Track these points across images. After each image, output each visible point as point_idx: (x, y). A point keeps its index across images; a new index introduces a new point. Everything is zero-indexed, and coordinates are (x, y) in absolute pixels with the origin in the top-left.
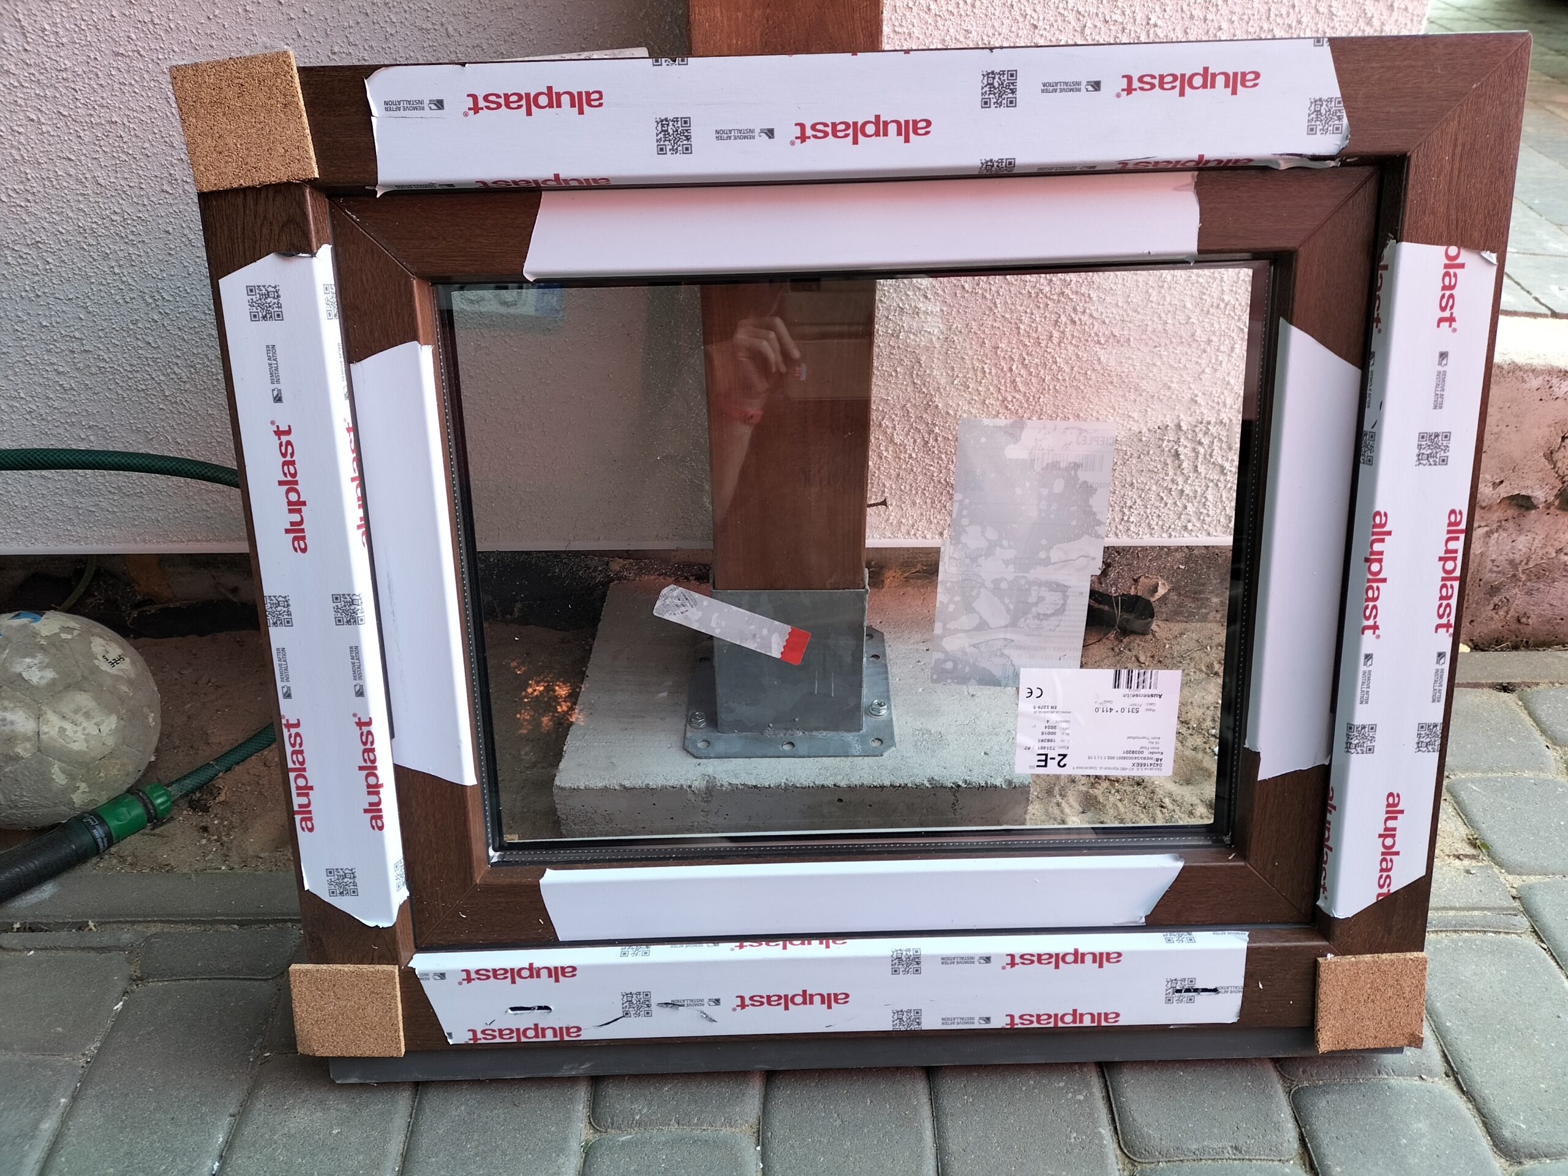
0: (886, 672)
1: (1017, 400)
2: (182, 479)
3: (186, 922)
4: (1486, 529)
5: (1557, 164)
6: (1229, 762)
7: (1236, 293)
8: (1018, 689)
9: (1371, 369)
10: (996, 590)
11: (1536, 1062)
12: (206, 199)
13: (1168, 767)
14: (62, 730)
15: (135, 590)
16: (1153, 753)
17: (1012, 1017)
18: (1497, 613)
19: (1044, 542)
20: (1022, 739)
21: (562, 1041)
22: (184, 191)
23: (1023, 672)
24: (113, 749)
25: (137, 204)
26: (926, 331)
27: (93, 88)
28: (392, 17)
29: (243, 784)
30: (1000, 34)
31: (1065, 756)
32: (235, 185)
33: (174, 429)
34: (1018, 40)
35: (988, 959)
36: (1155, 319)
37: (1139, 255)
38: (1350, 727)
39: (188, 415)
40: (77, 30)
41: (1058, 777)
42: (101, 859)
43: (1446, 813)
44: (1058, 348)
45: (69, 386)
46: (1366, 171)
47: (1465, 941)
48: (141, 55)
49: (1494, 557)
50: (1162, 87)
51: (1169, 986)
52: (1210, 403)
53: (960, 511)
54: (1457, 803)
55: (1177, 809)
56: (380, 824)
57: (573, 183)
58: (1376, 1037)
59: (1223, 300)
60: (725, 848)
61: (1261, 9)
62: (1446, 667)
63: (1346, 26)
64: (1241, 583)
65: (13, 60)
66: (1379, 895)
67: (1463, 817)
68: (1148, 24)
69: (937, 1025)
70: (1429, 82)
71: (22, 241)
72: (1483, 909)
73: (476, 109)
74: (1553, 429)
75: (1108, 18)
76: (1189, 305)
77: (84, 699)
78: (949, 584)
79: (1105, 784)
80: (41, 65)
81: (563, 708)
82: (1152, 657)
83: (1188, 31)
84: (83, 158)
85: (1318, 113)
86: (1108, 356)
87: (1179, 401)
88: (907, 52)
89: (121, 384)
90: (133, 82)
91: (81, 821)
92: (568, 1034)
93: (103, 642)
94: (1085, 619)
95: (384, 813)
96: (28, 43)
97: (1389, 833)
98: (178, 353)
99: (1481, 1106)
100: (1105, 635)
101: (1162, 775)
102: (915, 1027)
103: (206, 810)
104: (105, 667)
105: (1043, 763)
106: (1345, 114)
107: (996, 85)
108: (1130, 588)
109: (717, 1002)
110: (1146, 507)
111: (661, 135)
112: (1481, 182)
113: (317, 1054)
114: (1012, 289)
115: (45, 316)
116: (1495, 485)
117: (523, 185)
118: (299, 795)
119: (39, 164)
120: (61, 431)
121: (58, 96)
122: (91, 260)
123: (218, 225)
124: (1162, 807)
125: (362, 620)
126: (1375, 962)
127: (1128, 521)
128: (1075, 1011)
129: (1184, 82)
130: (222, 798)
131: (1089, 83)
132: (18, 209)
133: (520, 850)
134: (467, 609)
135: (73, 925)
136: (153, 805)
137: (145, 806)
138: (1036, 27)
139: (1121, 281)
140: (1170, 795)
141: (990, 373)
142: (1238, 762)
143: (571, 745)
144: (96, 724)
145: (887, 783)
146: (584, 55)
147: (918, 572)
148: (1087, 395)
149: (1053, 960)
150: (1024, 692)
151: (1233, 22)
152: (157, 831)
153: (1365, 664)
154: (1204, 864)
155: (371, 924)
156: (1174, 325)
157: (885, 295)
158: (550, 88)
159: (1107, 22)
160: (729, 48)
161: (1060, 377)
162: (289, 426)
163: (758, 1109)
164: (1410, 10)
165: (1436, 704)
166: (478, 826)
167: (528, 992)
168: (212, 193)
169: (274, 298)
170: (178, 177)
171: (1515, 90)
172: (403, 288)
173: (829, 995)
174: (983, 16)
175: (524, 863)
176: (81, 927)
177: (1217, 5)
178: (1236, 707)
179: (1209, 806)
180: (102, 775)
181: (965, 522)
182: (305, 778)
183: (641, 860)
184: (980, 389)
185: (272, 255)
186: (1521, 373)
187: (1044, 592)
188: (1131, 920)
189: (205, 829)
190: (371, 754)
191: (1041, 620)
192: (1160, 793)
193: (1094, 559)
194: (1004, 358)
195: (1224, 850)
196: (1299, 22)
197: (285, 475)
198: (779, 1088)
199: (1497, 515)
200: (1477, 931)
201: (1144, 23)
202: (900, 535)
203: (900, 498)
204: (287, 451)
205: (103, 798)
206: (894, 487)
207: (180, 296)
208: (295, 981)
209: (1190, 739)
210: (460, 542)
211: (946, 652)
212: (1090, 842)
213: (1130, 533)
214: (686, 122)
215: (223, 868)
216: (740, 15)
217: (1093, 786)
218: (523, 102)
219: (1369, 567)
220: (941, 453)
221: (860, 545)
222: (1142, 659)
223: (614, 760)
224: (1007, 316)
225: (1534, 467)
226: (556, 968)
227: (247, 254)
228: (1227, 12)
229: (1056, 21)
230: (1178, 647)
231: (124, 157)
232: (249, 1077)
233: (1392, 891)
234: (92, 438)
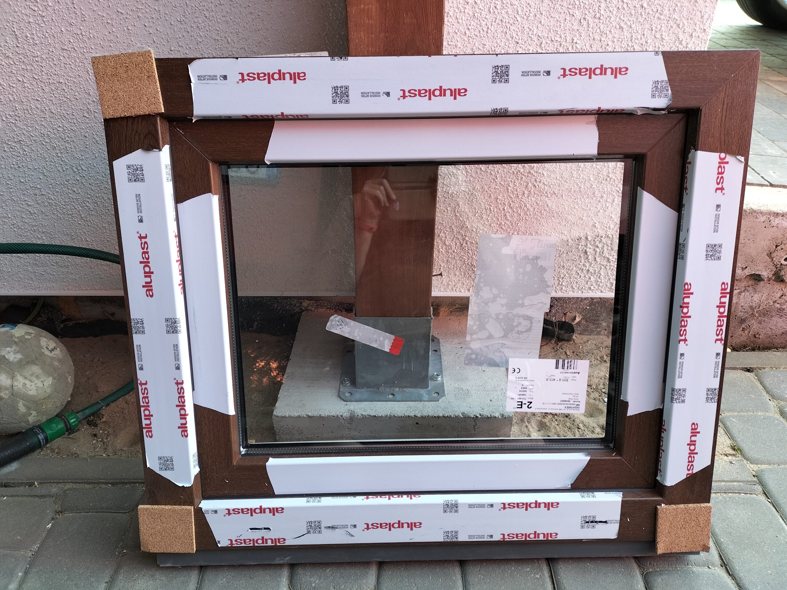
0: (441, 359)
1: (507, 224)
2: (89, 259)
3: (85, 483)
4: (739, 290)
5: (771, 111)
6: (613, 406)
7: (615, 173)
8: (507, 369)
9: (683, 212)
10: (497, 319)
11: (766, 560)
12: (108, 122)
13: (582, 409)
14: (25, 384)
15: (62, 314)
16: (575, 402)
17: (504, 535)
18: (744, 332)
19: (521, 295)
20: (510, 394)
21: (276, 545)
22: (94, 116)
23: (511, 360)
24: (50, 394)
25: (71, 122)
26: (462, 190)
27: (51, 66)
28: (200, 33)
29: (115, 413)
30: (500, 46)
31: (531, 403)
32: (122, 116)
33: (86, 234)
34: (509, 49)
35: (492, 506)
36: (575, 185)
37: (568, 156)
38: (673, 390)
39: (93, 227)
40: (44, 37)
41: (526, 413)
42: (42, 450)
43: (720, 433)
44: (527, 199)
45: (33, 212)
46: (680, 116)
47: (730, 498)
48: (75, 50)
49: (742, 304)
50: (580, 74)
51: (583, 520)
52: (602, 227)
53: (479, 280)
54: (725, 428)
55: (586, 429)
56: (186, 434)
57: (290, 117)
58: (686, 547)
59: (609, 177)
60: (360, 448)
61: (628, 36)
62: (720, 360)
63: (670, 45)
64: (619, 315)
65: (11, 51)
66: (688, 474)
67: (729, 435)
68: (573, 42)
69: (466, 539)
70: (710, 73)
71: (12, 140)
72: (738, 482)
73: (243, 80)
74: (771, 241)
75: (553, 39)
76: (592, 179)
77: (36, 369)
78: (474, 316)
79: (550, 417)
80: (25, 54)
81: (274, 373)
82: (573, 352)
83: (592, 46)
84: (44, 100)
85: (657, 88)
86: (552, 203)
87: (587, 226)
88: (455, 55)
89: (59, 211)
90: (71, 63)
91: (32, 431)
92: (279, 542)
93: (46, 340)
94: (541, 334)
95: (188, 429)
96: (19, 43)
97: (692, 443)
98: (89, 196)
99: (739, 582)
100: (550, 341)
101: (579, 413)
102: (455, 540)
103: (96, 425)
104: (47, 353)
105: (520, 406)
106: (670, 88)
107: (499, 72)
108: (562, 318)
109: (355, 526)
110: (571, 278)
111: (334, 94)
112: (736, 122)
113: (151, 551)
114: (505, 170)
115: (22, 177)
116: (743, 269)
117: (266, 117)
118: (145, 419)
119: (23, 102)
120: (29, 234)
121: (33, 69)
122: (47, 150)
123: (113, 135)
124: (579, 428)
125: (180, 331)
126: (685, 508)
127: (562, 285)
128: (535, 532)
129: (591, 72)
130: (104, 420)
131: (544, 72)
132: (11, 124)
133: (256, 448)
134: (232, 326)
135: (27, 484)
136: (69, 422)
137: (65, 423)
138: (518, 43)
139: (558, 167)
140: (583, 422)
141: (494, 211)
142: (617, 407)
143: (282, 394)
144: (42, 381)
145: (441, 415)
146: (297, 54)
147: (457, 308)
148: (542, 223)
149: (525, 506)
150: (510, 370)
151: (614, 42)
152: (71, 436)
153: (680, 358)
154: (600, 458)
155: (180, 485)
156: (584, 189)
157: (442, 172)
158: (280, 71)
159: (553, 41)
160: (368, 52)
161: (528, 214)
162: (146, 234)
163: (374, 581)
164: (701, 37)
165: (715, 378)
166: (235, 436)
167: (259, 520)
168: (111, 119)
169: (140, 171)
170: (92, 110)
171: (753, 78)
172: (204, 166)
173: (411, 523)
174: (492, 37)
175: (258, 455)
176: (31, 485)
177: (606, 34)
178: (616, 379)
179: (602, 428)
180: (44, 407)
181: (482, 285)
182: (149, 410)
183: (317, 453)
184: (489, 218)
185: (140, 150)
186: (756, 214)
187: (521, 320)
188: (565, 486)
189: (95, 435)
190: (182, 399)
191: (520, 334)
192: (577, 421)
193: (546, 304)
194: (501, 203)
195: (610, 451)
196: (647, 42)
197: (143, 258)
198: (385, 570)
199: (744, 284)
200: (736, 493)
201: (571, 42)
202: (448, 290)
203: (448, 272)
204: (144, 246)
205: (44, 419)
206: (445, 266)
207: (91, 168)
208: (141, 514)
209: (592, 394)
210: (230, 292)
211: (471, 349)
212: (544, 446)
213: (563, 290)
214: (346, 88)
215: (104, 455)
216: (373, 36)
217: (544, 417)
218: (266, 77)
219: (682, 310)
220: (469, 250)
221: (429, 295)
222: (568, 353)
223: (304, 402)
224: (502, 183)
225: (762, 260)
226: (273, 508)
227: (127, 149)
228: (611, 37)
229: (528, 40)
230: (586, 348)
231: (65, 99)
232: (115, 563)
233: (694, 473)
234: (44, 238)
